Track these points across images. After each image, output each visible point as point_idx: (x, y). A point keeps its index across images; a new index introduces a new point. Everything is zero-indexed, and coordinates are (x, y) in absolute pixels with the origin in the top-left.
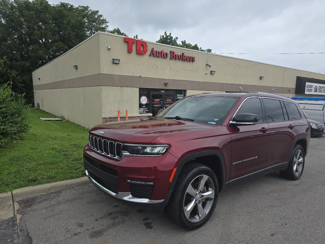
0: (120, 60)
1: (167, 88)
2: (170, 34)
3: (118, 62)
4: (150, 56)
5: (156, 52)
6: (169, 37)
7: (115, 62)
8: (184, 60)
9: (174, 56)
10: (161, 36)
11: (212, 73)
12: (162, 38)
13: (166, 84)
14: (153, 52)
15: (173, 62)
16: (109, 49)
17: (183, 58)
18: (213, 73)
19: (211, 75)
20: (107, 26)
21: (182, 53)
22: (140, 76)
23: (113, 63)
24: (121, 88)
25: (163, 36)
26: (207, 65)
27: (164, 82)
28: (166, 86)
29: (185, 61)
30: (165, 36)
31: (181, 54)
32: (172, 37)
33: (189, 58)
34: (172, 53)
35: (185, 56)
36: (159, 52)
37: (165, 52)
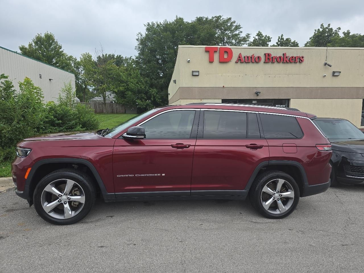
0: (199, 72)
1: (258, 98)
2: (329, 25)
3: (197, 74)
4: (236, 62)
5: (245, 57)
6: (327, 30)
7: (195, 74)
8: (285, 61)
9: (269, 59)
10: (316, 30)
11: (334, 74)
12: (316, 32)
13: (257, 94)
14: (240, 58)
15: (269, 66)
16: (189, 62)
17: (284, 60)
18: (336, 74)
19: (334, 78)
20: (241, 32)
21: (284, 54)
22: (223, 87)
23: (193, 75)
24: (201, 100)
25: (319, 29)
26: (326, 64)
27: (255, 91)
28: (258, 95)
29: (287, 62)
30: (321, 30)
31: (282, 55)
32: (331, 29)
33: (294, 58)
34: (267, 55)
35: (286, 57)
36: (248, 57)
37: (256, 55)
